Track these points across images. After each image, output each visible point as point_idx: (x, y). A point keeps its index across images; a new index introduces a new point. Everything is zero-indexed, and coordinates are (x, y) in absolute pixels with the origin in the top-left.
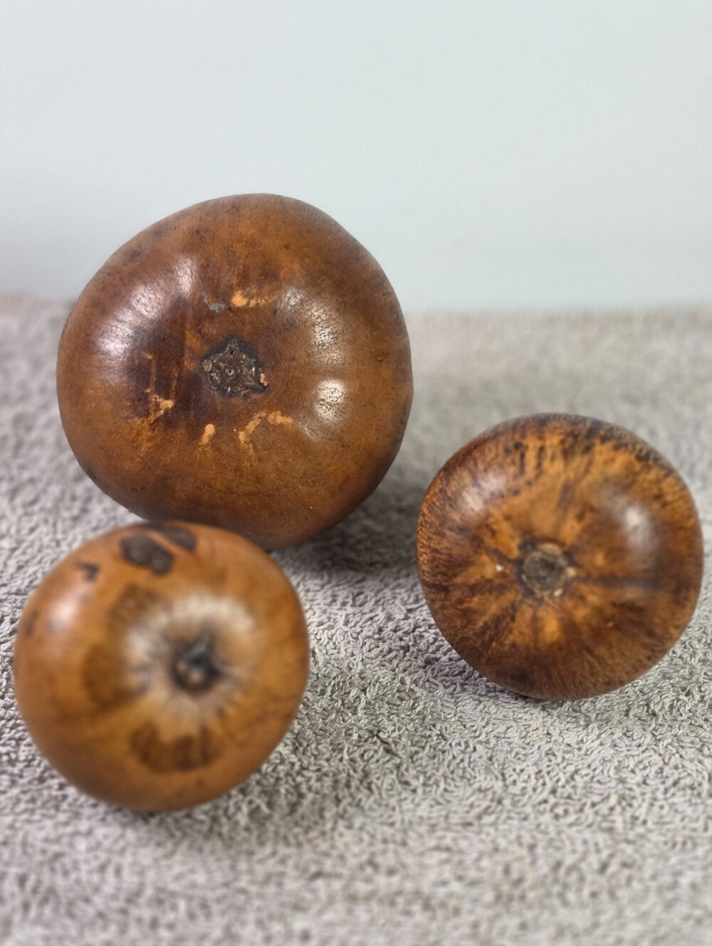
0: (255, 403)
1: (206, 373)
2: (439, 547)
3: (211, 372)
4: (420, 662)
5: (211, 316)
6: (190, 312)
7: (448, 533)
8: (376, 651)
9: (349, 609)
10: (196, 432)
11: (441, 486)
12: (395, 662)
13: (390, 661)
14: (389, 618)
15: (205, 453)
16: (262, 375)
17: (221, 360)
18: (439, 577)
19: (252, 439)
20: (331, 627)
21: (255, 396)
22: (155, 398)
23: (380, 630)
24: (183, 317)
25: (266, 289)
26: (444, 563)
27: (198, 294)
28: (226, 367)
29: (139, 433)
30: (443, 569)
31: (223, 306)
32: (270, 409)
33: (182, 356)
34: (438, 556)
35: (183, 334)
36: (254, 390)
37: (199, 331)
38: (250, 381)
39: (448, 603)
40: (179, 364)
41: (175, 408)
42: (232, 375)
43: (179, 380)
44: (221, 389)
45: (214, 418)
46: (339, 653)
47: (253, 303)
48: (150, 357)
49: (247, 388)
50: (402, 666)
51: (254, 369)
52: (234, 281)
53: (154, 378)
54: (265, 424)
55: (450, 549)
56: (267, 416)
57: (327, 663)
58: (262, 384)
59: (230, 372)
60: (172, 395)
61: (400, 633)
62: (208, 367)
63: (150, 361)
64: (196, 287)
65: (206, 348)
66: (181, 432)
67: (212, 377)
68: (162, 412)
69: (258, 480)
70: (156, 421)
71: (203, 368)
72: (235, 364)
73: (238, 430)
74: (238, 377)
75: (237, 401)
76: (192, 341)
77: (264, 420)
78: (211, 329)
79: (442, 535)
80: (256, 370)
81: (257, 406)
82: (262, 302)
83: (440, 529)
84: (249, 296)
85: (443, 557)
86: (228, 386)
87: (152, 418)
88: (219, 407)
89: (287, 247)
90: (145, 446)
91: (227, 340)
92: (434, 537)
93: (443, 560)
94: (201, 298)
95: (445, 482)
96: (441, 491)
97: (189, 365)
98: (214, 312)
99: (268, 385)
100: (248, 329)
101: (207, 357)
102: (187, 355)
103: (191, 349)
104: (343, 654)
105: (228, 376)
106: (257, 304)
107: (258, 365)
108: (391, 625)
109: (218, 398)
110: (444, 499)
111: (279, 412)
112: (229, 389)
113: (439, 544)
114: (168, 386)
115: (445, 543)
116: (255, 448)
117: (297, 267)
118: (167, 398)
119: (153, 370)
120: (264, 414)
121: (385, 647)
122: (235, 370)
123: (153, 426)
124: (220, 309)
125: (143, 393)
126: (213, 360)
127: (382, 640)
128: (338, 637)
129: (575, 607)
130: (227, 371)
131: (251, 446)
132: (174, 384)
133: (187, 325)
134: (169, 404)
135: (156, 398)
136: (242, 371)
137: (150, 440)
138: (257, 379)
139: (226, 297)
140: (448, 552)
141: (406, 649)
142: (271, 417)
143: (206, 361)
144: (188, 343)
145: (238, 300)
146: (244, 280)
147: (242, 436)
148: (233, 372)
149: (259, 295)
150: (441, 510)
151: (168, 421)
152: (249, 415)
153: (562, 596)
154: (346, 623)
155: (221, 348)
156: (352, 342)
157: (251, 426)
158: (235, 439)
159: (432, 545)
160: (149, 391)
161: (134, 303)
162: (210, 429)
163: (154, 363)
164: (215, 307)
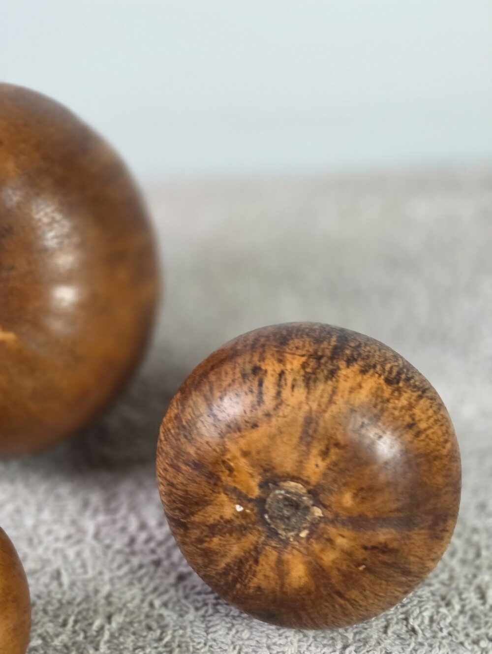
2: (175, 482)
4: (172, 579)
7: (183, 467)
8: (125, 569)
9: (101, 518)
11: (176, 411)
12: (146, 580)
13: (140, 580)
14: (143, 526)
18: (177, 512)
20: (79, 542)
23: (132, 541)
26: (180, 498)
30: (180, 505)
34: (174, 490)
39: (187, 540)
46: (86, 572)
50: (152, 586)
55: (186, 485)
57: (73, 584)
61: (152, 545)
79: (177, 469)
83: (175, 461)
85: (180, 493)
92: (169, 469)
93: (180, 496)
95: (180, 407)
96: (177, 417)
104: (91, 574)
108: (143, 536)
110: (178, 428)
113: (175, 477)
115: (180, 479)
121: (135, 561)
127: (133, 553)
128: (87, 554)
129: (322, 550)
140: (184, 488)
141: (157, 563)
150: (176, 440)
153: (308, 538)
154: (97, 536)
159: (168, 477)
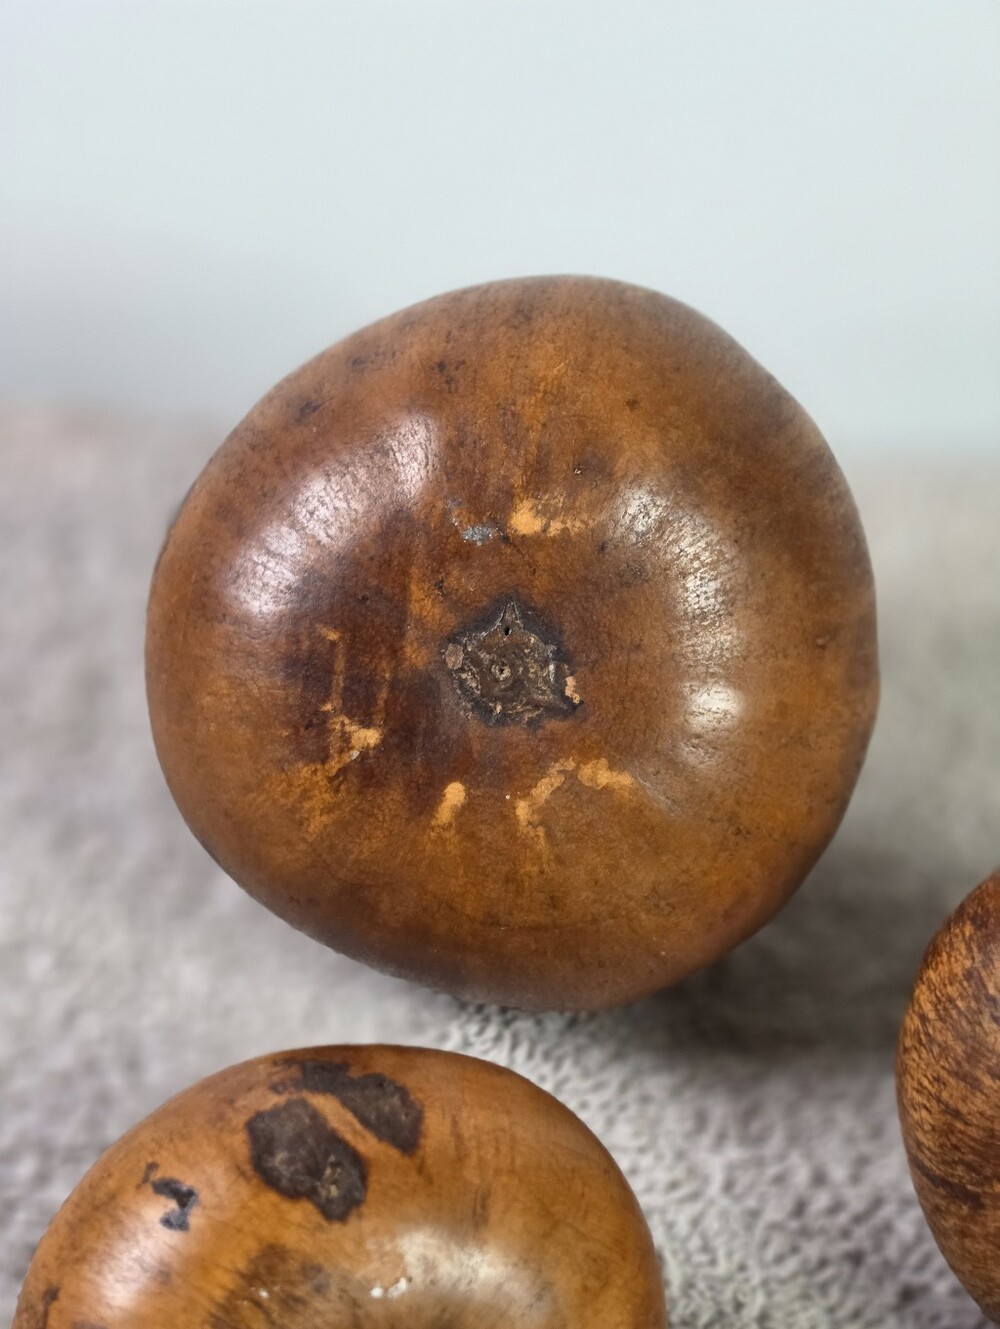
0: (552, 739)
1: (450, 673)
2: (964, 1109)
3: (462, 670)
5: (465, 553)
6: (420, 544)
7: (987, 1081)
8: (792, 1264)
9: (733, 1152)
10: (425, 798)
11: (968, 964)
12: (835, 1293)
13: (824, 1288)
14: (819, 1179)
15: (442, 841)
16: (570, 681)
17: (482, 646)
18: (960, 1170)
19: (545, 817)
20: (694, 1196)
21: (554, 725)
22: (340, 723)
23: (800, 1209)
24: (406, 552)
25: (584, 497)
26: (972, 1144)
27: (440, 504)
28: (493, 662)
29: (305, 795)
30: (970, 1157)
31: (491, 533)
32: (586, 754)
33: (402, 635)
34: (959, 1125)
35: (405, 588)
36: (551, 710)
37: (439, 585)
38: (544, 693)
39: (977, 1229)
40: (395, 652)
41: (383, 747)
42: (506, 679)
43: (394, 685)
44: (482, 708)
45: (463, 767)
46: (713, 1262)
47: (555, 527)
48: (333, 636)
49: (537, 706)
50: (850, 1305)
51: (552, 667)
52: (517, 480)
53: (340, 681)
54: (572, 784)
55: (991, 1119)
56: (578, 768)
57: (689, 1285)
58: (568, 700)
59: (502, 671)
60: (378, 719)
61: (843, 1218)
62: (454, 659)
63: (333, 644)
64: (434, 487)
65: (452, 621)
66: (394, 797)
67: (462, 683)
68: (355, 754)
69: (554, 902)
70: (343, 771)
71: (444, 662)
72: (512, 654)
73: (514, 796)
74: (517, 683)
75: (515, 734)
76: (424, 604)
77: (571, 777)
78: (463, 581)
79: (975, 1085)
80: (557, 668)
81: (556, 746)
82: (575, 526)
83: (966, 1067)
84: (547, 513)
85: (973, 1132)
86: (496, 699)
87: (334, 765)
88: (476, 747)
89: (633, 404)
90: (318, 823)
91: (499, 603)
92: (952, 1081)
93: (973, 1139)
94: (446, 513)
95: (979, 957)
96: (969, 975)
97: (416, 655)
98: (471, 544)
99: (581, 702)
100: (542, 581)
101: (453, 639)
102: (411, 632)
103: (420, 622)
104: (723, 1268)
105: (497, 681)
106: (565, 530)
107: (563, 657)
108: (821, 1200)
109: (474, 727)
110: (977, 1000)
111: (604, 761)
112: (499, 708)
113: (964, 1100)
114: (370, 700)
115: (978, 1103)
116: (549, 835)
117: (652, 448)
118: (366, 724)
119: (340, 664)
120: (570, 765)
121: (812, 1250)
122: (513, 667)
123: (335, 781)
124: (485, 538)
125: (316, 713)
126: (465, 646)
127: (805, 1233)
128: (712, 1223)
130: (495, 670)
131: (541, 831)
132: (383, 695)
133: (414, 571)
134: (371, 737)
135: (343, 724)
136: (526, 670)
137: (328, 809)
138: (559, 689)
139: (496, 511)
140: (988, 1124)
141: (856, 1258)
142: (586, 771)
143: (451, 647)
144: (414, 608)
145: (525, 521)
146: (538, 478)
147: (523, 810)
148: (507, 672)
149: (569, 510)
150: (969, 1022)
151: (368, 773)
152: (540, 766)
154: (728, 1186)
155: (484, 620)
156: (765, 609)
157: (543, 790)
158: (507, 817)
159: (945, 1095)
160: (328, 707)
161: (302, 514)
162: (455, 793)
163: (341, 648)
164: (474, 534)
